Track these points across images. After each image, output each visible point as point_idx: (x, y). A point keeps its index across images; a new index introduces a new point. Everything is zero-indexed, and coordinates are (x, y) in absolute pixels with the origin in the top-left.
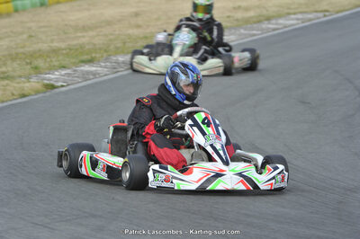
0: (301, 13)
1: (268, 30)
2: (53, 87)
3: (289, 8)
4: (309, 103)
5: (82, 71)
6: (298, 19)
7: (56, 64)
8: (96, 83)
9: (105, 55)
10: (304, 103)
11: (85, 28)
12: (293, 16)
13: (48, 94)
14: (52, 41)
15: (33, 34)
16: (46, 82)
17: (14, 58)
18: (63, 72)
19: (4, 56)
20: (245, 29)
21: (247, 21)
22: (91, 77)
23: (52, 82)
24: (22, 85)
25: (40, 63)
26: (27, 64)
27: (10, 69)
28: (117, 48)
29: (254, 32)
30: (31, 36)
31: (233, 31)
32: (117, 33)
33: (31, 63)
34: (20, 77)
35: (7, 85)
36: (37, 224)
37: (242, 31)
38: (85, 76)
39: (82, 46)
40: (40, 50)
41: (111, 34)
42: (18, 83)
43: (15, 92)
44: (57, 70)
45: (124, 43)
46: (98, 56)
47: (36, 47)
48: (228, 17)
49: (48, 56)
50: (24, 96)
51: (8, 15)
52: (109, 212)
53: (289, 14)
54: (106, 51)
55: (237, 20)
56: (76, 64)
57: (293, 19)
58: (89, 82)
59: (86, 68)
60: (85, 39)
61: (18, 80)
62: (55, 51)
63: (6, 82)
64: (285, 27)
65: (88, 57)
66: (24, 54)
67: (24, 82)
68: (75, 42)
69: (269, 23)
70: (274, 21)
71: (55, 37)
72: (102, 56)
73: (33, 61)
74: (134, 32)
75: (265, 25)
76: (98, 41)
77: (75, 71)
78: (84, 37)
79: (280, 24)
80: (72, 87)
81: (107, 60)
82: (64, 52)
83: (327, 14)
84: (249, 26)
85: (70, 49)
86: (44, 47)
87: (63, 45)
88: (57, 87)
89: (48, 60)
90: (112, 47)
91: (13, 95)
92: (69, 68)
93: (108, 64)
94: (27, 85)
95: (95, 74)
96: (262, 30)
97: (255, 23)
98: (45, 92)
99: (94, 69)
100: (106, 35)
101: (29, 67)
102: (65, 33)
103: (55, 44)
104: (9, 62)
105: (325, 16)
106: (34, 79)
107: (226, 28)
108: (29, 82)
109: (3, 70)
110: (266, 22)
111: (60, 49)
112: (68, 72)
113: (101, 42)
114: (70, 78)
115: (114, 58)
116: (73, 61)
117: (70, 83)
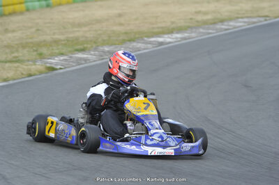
0: (247, 17)
1: (222, 30)
2: (53, 69)
3: (238, 14)
4: (251, 87)
5: (76, 58)
6: (245, 22)
7: (57, 51)
8: (86, 67)
9: (94, 46)
10: (246, 86)
11: (80, 25)
12: (240, 20)
13: (49, 74)
14: (54, 34)
15: (40, 28)
16: (48, 65)
17: (24, 46)
18: (62, 58)
19: (17, 44)
20: (204, 28)
21: (205, 23)
22: (83, 62)
23: (53, 66)
24: (29, 67)
25: (44, 50)
26: (34, 51)
27: (21, 54)
28: (104, 41)
29: (210, 31)
30: (38, 30)
31: (194, 30)
32: (104, 29)
33: (36, 51)
34: (28, 61)
35: (18, 67)
36: (36, 174)
37: (201, 30)
38: (79, 61)
39: (77, 39)
40: (44, 41)
41: (100, 30)
42: (27, 65)
43: (24, 73)
44: (56, 56)
45: (110, 37)
46: (89, 46)
47: (42, 38)
48: (191, 19)
49: (50, 45)
50: (30, 75)
51: (21, 13)
53: (238, 18)
54: (95, 42)
55: (197, 21)
56: (72, 52)
57: (241, 22)
58: (81, 66)
59: (80, 55)
60: (79, 33)
61: (27, 63)
62: (56, 42)
63: (16, 65)
64: (235, 28)
65: (81, 47)
66: (32, 43)
67: (31, 65)
68: (71, 35)
69: (222, 25)
70: (226, 23)
71: (56, 31)
72: (92, 47)
73: (38, 49)
74: (117, 28)
75: (219, 26)
76: (90, 35)
77: (71, 57)
78: (78, 31)
79: (231, 26)
80: (68, 69)
81: (96, 49)
82: (63, 42)
83: (268, 18)
84: (207, 26)
85: (68, 41)
86: (48, 38)
87: (62, 37)
88: (56, 69)
89: (51, 48)
90: (100, 40)
91: (22, 74)
92: (66, 55)
93: (97, 53)
94: (34, 67)
95: (86, 60)
96: (216, 29)
97: (212, 24)
98: (47, 73)
99: (85, 56)
100: (96, 31)
101: (35, 53)
102: (65, 28)
103: (57, 37)
104: (20, 49)
105: (266, 20)
106: (39, 63)
107: (189, 27)
108: (35, 65)
109: (16, 54)
110: (220, 24)
111: (60, 40)
112: (65, 57)
113: (92, 36)
114: (67, 63)
115: (101, 48)
116: (69, 49)
117: (67, 66)
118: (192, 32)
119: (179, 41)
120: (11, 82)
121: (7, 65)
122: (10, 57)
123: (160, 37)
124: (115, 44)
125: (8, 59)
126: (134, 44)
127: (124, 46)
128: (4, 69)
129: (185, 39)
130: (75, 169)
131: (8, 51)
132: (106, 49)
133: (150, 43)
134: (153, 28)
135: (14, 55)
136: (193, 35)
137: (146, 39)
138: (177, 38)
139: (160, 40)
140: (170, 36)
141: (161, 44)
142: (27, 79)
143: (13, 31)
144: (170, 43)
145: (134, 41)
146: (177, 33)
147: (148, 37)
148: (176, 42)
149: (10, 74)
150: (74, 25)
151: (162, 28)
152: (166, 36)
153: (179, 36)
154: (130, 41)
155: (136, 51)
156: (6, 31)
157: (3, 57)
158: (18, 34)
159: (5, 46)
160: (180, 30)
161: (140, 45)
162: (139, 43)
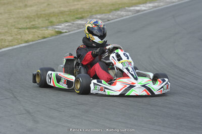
2: (60, 33)
5: (77, 24)
7: (63, 20)
9: (90, 14)
13: (58, 37)
14: (60, 7)
16: (57, 30)
17: (39, 16)
18: (67, 24)
19: (34, 16)
23: (60, 30)
24: (43, 32)
25: (54, 19)
26: (46, 20)
27: (37, 23)
28: (97, 11)
29: (174, 1)
30: (49, 4)
32: (97, 2)
33: (48, 20)
34: (42, 27)
35: (36, 32)
38: (79, 26)
39: (77, 10)
40: (53, 12)
41: (93, 3)
42: (42, 31)
43: (40, 36)
44: (63, 23)
45: (101, 8)
46: (86, 15)
47: (52, 10)
49: (58, 16)
50: (44, 38)
52: (92, 102)
54: (90, 12)
56: (74, 20)
58: (80, 30)
59: (80, 22)
60: (78, 6)
61: (41, 29)
62: (62, 13)
63: (34, 30)
65: (81, 16)
66: (44, 14)
68: (73, 8)
71: (62, 5)
72: (88, 15)
73: (50, 18)
74: (106, 1)
76: (86, 7)
77: (73, 23)
78: (78, 4)
80: (71, 32)
81: (91, 17)
82: (67, 13)
85: (71, 12)
86: (56, 10)
87: (66, 9)
88: (63, 33)
90: (93, 10)
91: (39, 37)
92: (70, 22)
94: (46, 31)
98: (55, 36)
99: (84, 22)
100: (90, 4)
101: (47, 22)
102: (68, 3)
103: (62, 9)
104: (36, 19)
106: (50, 28)
108: (47, 30)
109: (33, 23)
111: (65, 12)
112: (69, 24)
113: (87, 7)
114: (70, 28)
115: (95, 16)
116: (72, 18)
117: (70, 30)
118: (160, 2)
119: (151, 9)
120: (31, 43)
121: (28, 31)
122: (29, 25)
123: (137, 6)
124: (105, 13)
125: (28, 27)
126: (119, 12)
127: (111, 14)
128: (25, 34)
129: (155, 7)
130: (79, 104)
131: (27, 20)
132: (99, 17)
133: (130, 11)
135: (32, 23)
136: (161, 4)
137: (127, 8)
138: (149, 7)
139: (138, 8)
140: (144, 5)
141: (138, 11)
142: (42, 40)
143: (31, 6)
144: (145, 10)
145: (118, 10)
146: (150, 3)
147: (129, 7)
148: (149, 9)
149: (30, 37)
152: (142, 6)
153: (151, 5)
154: (115, 10)
156: (26, 6)
157: (24, 25)
158: (34, 8)
159: (26, 17)
160: (151, 0)
161: (123, 13)
162: (122, 11)
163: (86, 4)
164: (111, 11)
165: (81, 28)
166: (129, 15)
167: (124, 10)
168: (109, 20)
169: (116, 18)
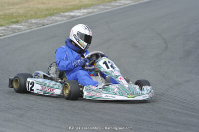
1: (115, 6)
4: (137, 47)
5: (12, 28)
8: (19, 35)
9: (25, 19)
10: (134, 47)
11: (14, 4)
18: (1, 28)
20: (103, 6)
22: (17, 31)
28: (32, 15)
29: (108, 7)
31: (96, 7)
32: (31, 7)
37: (101, 7)
38: (14, 30)
39: (12, 14)
41: (28, 7)
45: (36, 13)
46: (21, 19)
54: (25, 17)
56: (9, 24)
58: (16, 34)
59: (14, 26)
64: (125, 5)
65: (16, 20)
68: (8, 12)
69: (116, 3)
70: (118, 2)
72: (23, 20)
74: (41, 6)
75: (113, 4)
76: (21, 11)
77: (8, 28)
78: (12, 9)
79: (122, 3)
80: (6, 36)
81: (26, 22)
82: (2, 17)
84: (105, 4)
85: (5, 16)
87: (1, 13)
90: (29, 15)
92: (5, 26)
93: (26, 24)
95: (19, 30)
96: (112, 6)
97: (108, 2)
99: (18, 26)
100: (25, 8)
102: (2, 6)
107: (92, 5)
110: (114, 2)
112: (4, 28)
113: (22, 12)
114: (5, 32)
115: (30, 21)
116: (7, 22)
117: (5, 34)
118: (94, 8)
119: (86, 15)
123: (72, 12)
124: (40, 18)
126: (54, 17)
127: (46, 19)
129: (90, 13)
130: (14, 109)
132: (34, 21)
133: (65, 16)
134: (66, 6)
136: (96, 10)
137: (62, 13)
138: (84, 13)
139: (72, 14)
140: (79, 11)
141: (73, 17)
144: (79, 16)
145: (53, 15)
146: (84, 9)
147: (64, 12)
148: (83, 15)
150: (9, 4)
151: (73, 5)
152: (76, 11)
153: (85, 11)
154: (50, 15)
155: (55, 23)
160: (86, 7)
161: (57, 18)
162: (57, 16)
163: (21, 8)
164: (46, 16)
165: (16, 32)
166: (63, 21)
167: (59, 15)
168: (44, 25)
169: (51, 23)
